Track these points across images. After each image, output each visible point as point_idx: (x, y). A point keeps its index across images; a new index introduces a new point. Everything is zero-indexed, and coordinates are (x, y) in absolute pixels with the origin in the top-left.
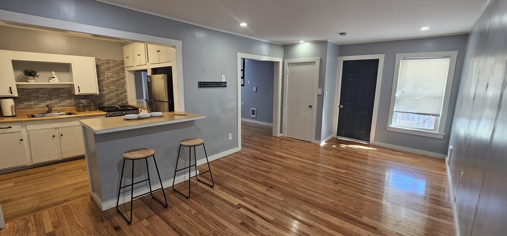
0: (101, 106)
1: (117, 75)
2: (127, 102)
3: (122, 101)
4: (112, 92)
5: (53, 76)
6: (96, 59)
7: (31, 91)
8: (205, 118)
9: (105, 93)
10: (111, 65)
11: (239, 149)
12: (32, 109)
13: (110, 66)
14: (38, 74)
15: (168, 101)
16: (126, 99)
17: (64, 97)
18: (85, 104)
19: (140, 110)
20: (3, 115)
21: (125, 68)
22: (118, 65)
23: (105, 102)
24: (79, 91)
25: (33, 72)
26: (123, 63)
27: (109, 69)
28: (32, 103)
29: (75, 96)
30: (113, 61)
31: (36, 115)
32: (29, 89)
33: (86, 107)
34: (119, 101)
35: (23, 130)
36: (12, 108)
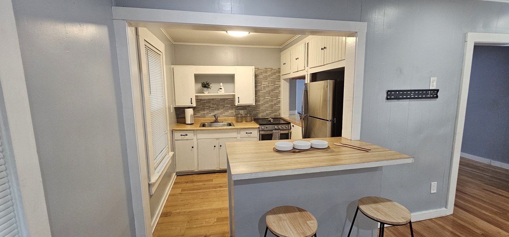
0: (256, 117)
1: (273, 84)
2: (280, 114)
3: (275, 112)
4: (267, 102)
5: (221, 87)
6: (255, 69)
7: (205, 101)
8: (411, 162)
9: (260, 103)
10: (269, 73)
11: (449, 210)
12: (205, 117)
13: (268, 75)
14: (211, 85)
15: (331, 119)
16: (279, 111)
17: (228, 107)
18: (243, 115)
19: (292, 124)
20: (186, 123)
21: (281, 76)
22: (274, 73)
23: (259, 113)
24: (239, 102)
25: (207, 84)
26: (279, 71)
27: (266, 78)
28: (206, 112)
29: (235, 107)
30: (270, 70)
31: (206, 123)
32: (204, 100)
33: (243, 118)
34: (273, 113)
35: (195, 138)
36: (191, 116)
